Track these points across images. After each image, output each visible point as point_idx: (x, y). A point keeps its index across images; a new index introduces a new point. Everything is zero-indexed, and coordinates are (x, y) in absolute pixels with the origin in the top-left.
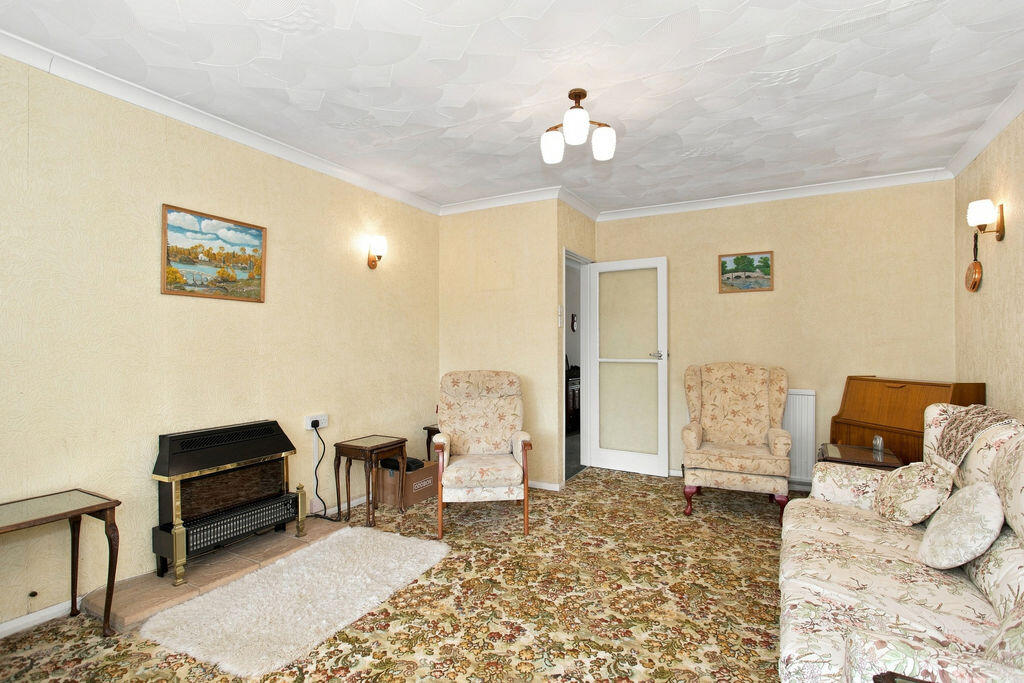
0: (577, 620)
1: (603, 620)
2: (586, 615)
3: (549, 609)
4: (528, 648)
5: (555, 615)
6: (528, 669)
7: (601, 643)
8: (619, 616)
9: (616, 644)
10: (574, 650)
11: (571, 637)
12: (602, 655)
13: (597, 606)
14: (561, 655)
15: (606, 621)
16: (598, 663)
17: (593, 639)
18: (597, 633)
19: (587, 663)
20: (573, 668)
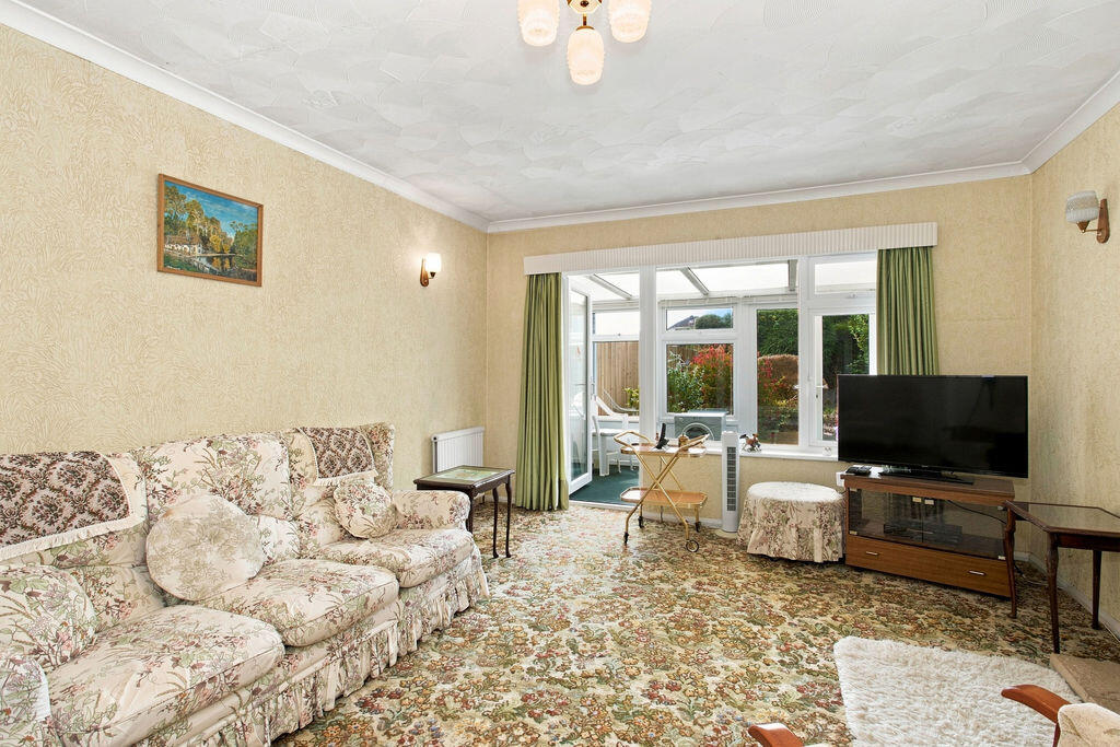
0: (585, 711)
1: (552, 713)
2: (572, 720)
3: (623, 727)
4: (632, 677)
5: (612, 716)
6: (627, 660)
7: (559, 686)
8: (530, 721)
9: (543, 686)
10: (587, 677)
11: (590, 691)
12: (559, 675)
13: (557, 737)
14: (598, 673)
15: (549, 712)
16: (564, 668)
17: (567, 690)
18: (560, 696)
19: (574, 669)
20: (587, 663)
